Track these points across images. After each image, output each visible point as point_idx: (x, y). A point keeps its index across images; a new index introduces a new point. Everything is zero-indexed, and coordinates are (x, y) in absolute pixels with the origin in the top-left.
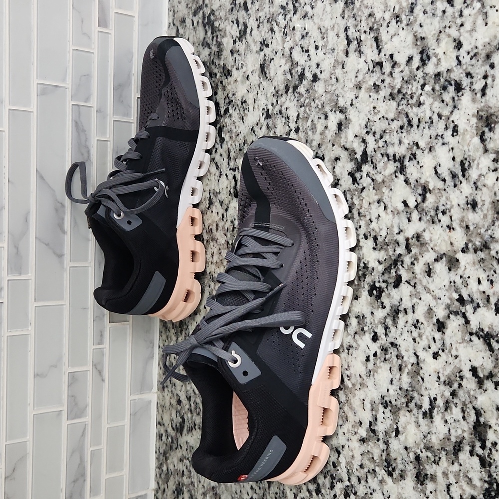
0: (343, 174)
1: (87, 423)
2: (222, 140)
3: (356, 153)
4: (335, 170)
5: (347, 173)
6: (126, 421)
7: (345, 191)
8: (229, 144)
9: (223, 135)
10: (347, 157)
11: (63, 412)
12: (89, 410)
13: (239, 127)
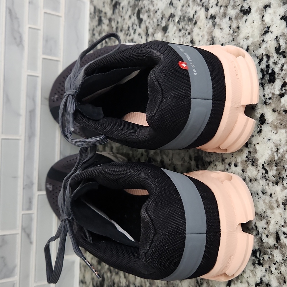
0: (275, 20)
1: (15, 282)
2: (140, 20)
4: (264, 18)
5: (280, 17)
7: (277, 37)
8: (147, 23)
9: (141, 16)
12: (17, 270)
13: (157, 5)
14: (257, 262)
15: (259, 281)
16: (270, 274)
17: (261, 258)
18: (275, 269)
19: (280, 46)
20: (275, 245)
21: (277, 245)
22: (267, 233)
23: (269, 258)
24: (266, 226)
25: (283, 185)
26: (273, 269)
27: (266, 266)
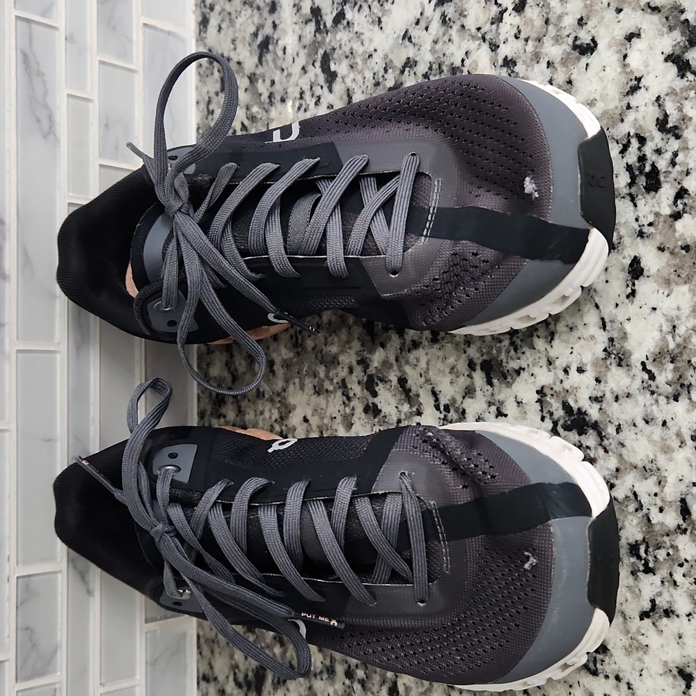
0: (651, 63)
1: (57, 686)
2: (331, 77)
3: (682, 12)
4: (628, 60)
5: (663, 57)
6: (138, 677)
7: (658, 98)
8: (348, 81)
9: (333, 67)
10: (660, 26)
11: (7, 664)
12: (62, 658)
13: (371, 40)
14: (642, 568)
15: (647, 606)
16: (671, 589)
17: (650, 558)
18: (684, 575)
19: (666, 116)
20: (679, 527)
21: (684, 526)
22: (660, 504)
23: (668, 554)
24: (656, 490)
25: (690, 399)
26: (678, 577)
27: (663, 573)
